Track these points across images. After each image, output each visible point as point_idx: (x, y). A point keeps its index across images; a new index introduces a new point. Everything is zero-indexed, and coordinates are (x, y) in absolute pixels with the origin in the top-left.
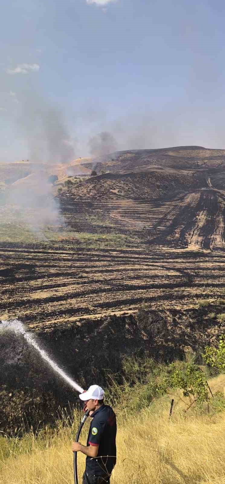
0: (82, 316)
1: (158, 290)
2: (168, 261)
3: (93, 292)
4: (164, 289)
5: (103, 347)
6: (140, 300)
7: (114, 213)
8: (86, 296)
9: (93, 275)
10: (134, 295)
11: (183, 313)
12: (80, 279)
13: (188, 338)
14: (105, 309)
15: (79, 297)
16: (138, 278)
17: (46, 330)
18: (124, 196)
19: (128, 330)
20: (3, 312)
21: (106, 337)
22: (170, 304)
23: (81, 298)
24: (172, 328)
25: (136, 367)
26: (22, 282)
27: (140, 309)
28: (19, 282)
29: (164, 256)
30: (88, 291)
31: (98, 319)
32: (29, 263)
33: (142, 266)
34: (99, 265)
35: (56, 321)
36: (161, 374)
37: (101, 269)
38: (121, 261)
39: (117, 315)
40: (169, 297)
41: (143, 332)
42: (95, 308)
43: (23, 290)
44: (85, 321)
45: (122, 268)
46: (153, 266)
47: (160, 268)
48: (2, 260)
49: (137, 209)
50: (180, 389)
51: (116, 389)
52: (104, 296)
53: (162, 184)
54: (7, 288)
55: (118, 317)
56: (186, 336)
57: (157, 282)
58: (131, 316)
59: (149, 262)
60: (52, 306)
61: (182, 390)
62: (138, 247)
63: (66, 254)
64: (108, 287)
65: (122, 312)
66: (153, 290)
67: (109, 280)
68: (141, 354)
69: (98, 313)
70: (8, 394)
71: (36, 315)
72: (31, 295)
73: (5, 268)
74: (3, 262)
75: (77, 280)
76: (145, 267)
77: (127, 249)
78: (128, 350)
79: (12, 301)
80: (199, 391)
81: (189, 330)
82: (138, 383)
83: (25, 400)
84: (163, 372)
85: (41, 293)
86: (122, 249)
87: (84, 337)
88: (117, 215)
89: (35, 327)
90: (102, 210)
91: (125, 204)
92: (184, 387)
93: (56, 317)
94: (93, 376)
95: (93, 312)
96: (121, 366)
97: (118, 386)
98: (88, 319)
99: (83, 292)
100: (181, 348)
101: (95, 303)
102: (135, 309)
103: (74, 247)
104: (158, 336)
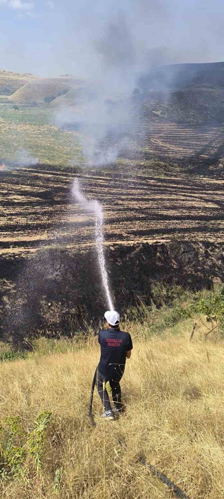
0: (115, 241)
1: (193, 221)
2: (207, 192)
3: (127, 219)
4: (199, 221)
5: (134, 271)
6: (173, 231)
7: (155, 138)
8: (120, 223)
9: (128, 203)
10: (168, 225)
11: (216, 246)
12: (115, 206)
13: (218, 270)
14: (138, 236)
15: (113, 223)
16: (174, 208)
17: (82, 251)
18: (166, 119)
19: (159, 258)
20: (43, 232)
21: (137, 262)
22: (204, 236)
23: (116, 224)
24: (203, 259)
25: (164, 292)
26: (60, 205)
27: (173, 240)
28: (57, 205)
29: (203, 187)
30: (123, 218)
31: (130, 246)
32: (66, 187)
33: (179, 196)
34: (135, 193)
35: (91, 244)
36: (187, 300)
37: (137, 197)
38: (158, 190)
39: (150, 243)
40: (204, 229)
41: (173, 261)
42: (129, 235)
43: (61, 213)
44: (118, 246)
45: (158, 197)
46: (191, 196)
47: (197, 199)
48: (41, 182)
49: (181, 135)
50: (204, 315)
51: (144, 309)
52: (137, 224)
53: (211, 106)
54: (46, 209)
55: (151, 245)
56: (216, 268)
57: (194, 213)
58: (163, 245)
59: (187, 193)
60: (87, 230)
61: (206, 316)
62: (177, 176)
63: (103, 179)
64: (142, 216)
65: (155, 241)
66: (188, 221)
67: (144, 209)
68: (169, 281)
69: (131, 240)
70: (47, 303)
71: (72, 237)
72: (68, 218)
73: (45, 190)
74: (43, 184)
75: (113, 207)
76: (182, 198)
77: (165, 178)
78: (158, 276)
79: (51, 223)
80: (222, 318)
81: (220, 262)
82: (164, 306)
83: (62, 310)
84: (190, 298)
85: (78, 217)
86: (160, 177)
87: (117, 261)
88: (157, 140)
89: (72, 248)
90: (142, 134)
91: (168, 128)
92: (208, 313)
93: (91, 240)
94: (123, 295)
95: (126, 238)
96: (150, 289)
97: (145, 307)
98: (121, 244)
99: (117, 219)
100: (210, 279)
101: (129, 230)
102: (167, 238)
103: (111, 174)
104: (188, 266)
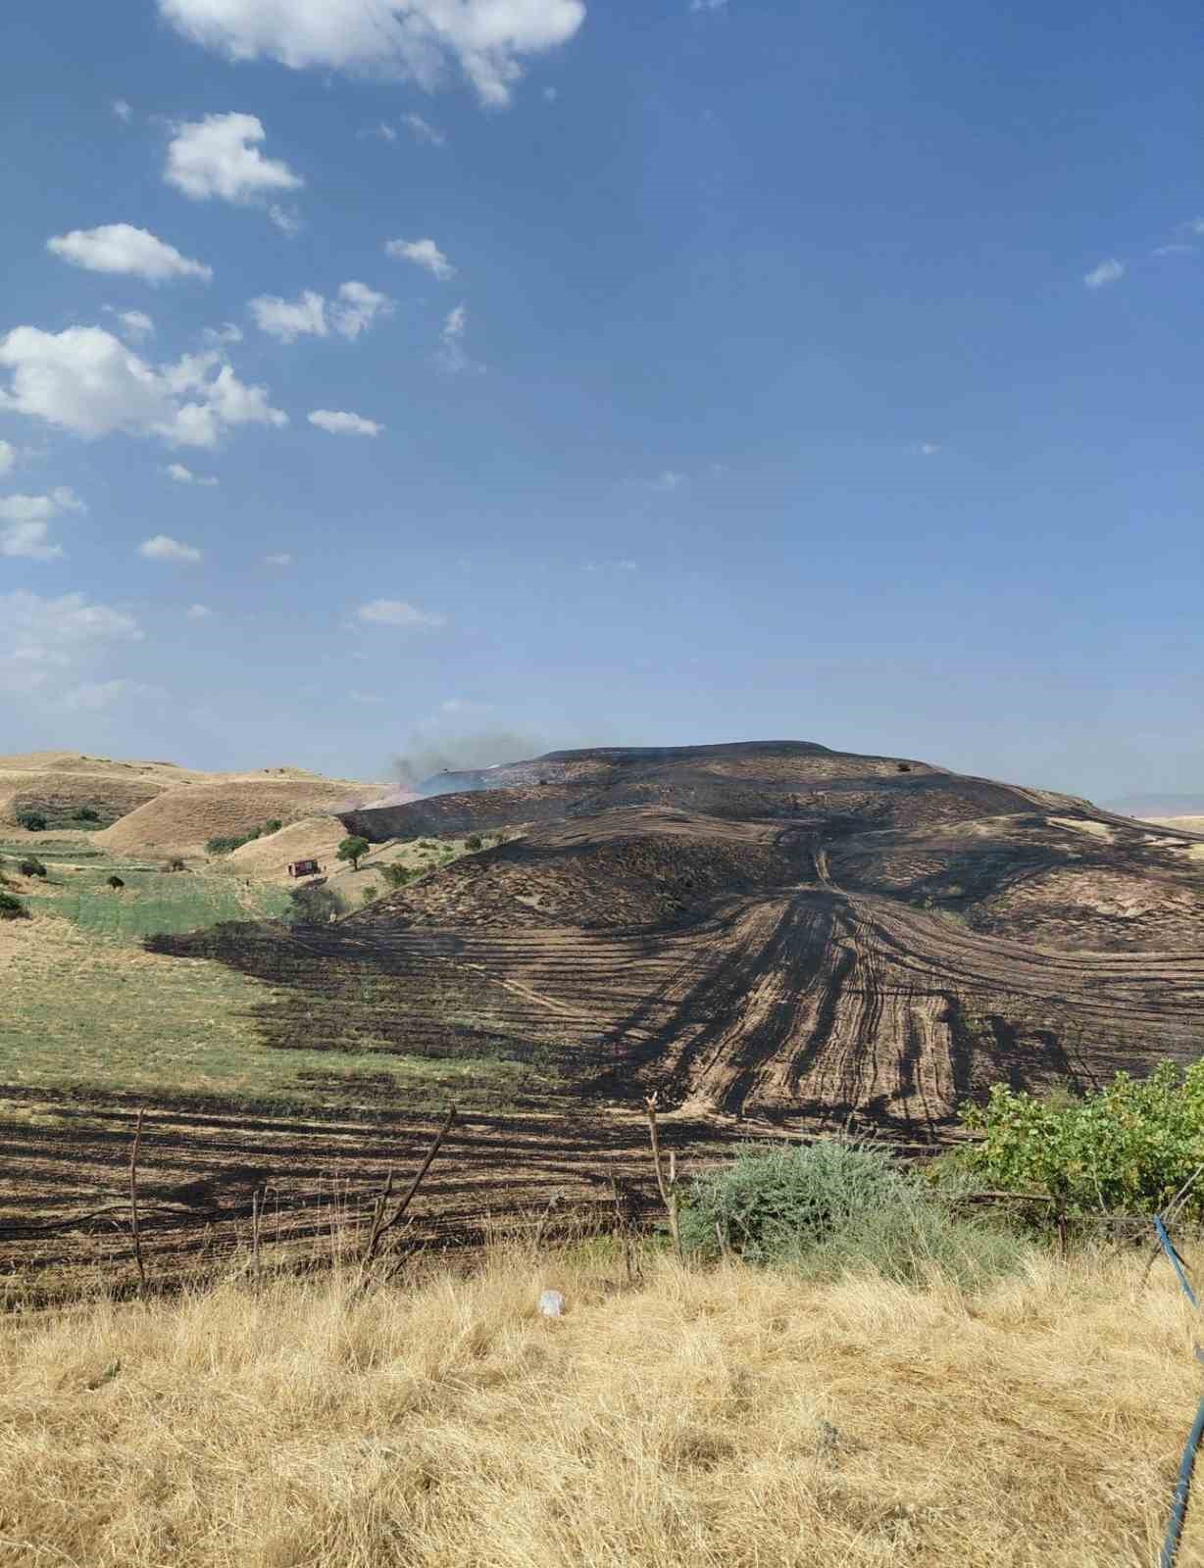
2: (608, 1154)
7: (516, 978)
18: (555, 917)
29: (602, 1140)
33: (535, 1172)
37: (430, 1183)
46: (562, 1170)
47: (576, 1178)
48: (187, 1152)
49: (587, 965)
59: (558, 1160)
62: (548, 1107)
63: (352, 1132)
73: (195, 1179)
74: (189, 1159)
76: (542, 1176)
77: (516, 1116)
86: (502, 1114)
88: (523, 986)
91: (555, 942)
103: (377, 1110)
